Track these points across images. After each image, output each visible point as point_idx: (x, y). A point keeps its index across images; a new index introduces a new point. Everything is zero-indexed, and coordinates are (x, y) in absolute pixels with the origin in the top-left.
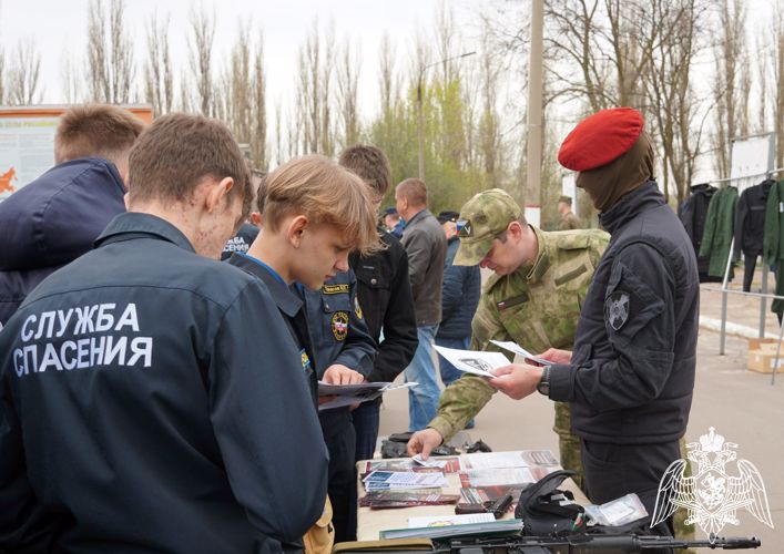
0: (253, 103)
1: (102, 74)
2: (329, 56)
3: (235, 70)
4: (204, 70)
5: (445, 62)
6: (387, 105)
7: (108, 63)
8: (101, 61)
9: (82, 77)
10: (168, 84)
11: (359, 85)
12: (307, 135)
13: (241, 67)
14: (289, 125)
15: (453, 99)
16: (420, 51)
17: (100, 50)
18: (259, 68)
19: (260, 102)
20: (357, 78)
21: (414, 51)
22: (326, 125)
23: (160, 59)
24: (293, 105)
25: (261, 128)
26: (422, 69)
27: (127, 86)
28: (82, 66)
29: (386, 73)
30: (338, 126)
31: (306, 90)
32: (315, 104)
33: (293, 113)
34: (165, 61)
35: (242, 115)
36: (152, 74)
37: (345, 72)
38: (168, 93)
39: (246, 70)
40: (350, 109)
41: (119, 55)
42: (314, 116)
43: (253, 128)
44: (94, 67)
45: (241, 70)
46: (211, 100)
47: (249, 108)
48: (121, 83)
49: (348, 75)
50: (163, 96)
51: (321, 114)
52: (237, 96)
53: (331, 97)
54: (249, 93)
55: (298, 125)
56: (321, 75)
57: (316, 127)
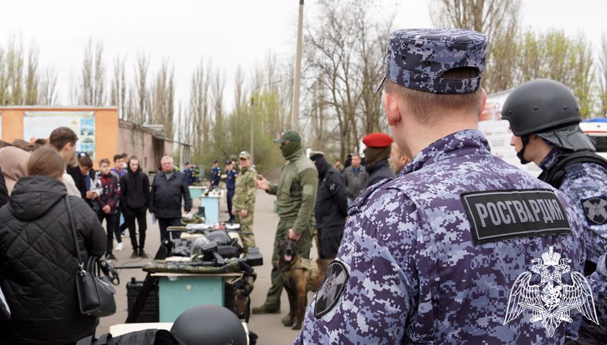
0: (167, 102)
1: (89, 85)
2: (208, 78)
4: (142, 84)
5: (270, 84)
6: (238, 105)
7: (93, 80)
8: (89, 78)
9: (79, 86)
10: (123, 90)
11: (224, 91)
12: (195, 119)
13: (162, 83)
14: (185, 113)
15: (272, 102)
16: (257, 76)
17: (89, 72)
18: (171, 83)
19: (171, 102)
20: (223, 89)
21: (254, 76)
22: (205, 115)
23: (120, 78)
24: (188, 103)
25: (171, 115)
26: (258, 87)
27: (101, 92)
28: (79, 81)
29: (239, 88)
30: (212, 115)
31: (195, 96)
32: (200, 103)
33: (188, 107)
34: (123, 79)
35: (161, 108)
36: (116, 86)
37: (216, 87)
38: (123, 95)
39: (164, 85)
40: (219, 106)
41: (98, 76)
42: (199, 110)
43: (166, 116)
44: (85, 82)
46: (145, 99)
47: (164, 104)
48: (98, 90)
49: (218, 88)
50: (120, 97)
51: (203, 109)
52: (158, 98)
53: (209, 100)
54: (165, 97)
55: (190, 114)
56: (203, 88)
57: (200, 115)
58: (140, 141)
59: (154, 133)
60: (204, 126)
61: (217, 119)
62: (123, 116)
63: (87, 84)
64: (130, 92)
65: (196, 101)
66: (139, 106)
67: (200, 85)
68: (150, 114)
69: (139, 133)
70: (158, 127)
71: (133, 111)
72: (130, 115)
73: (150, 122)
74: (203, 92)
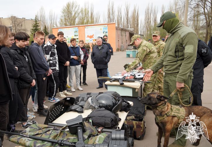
0: (136, 21)
1: (110, 17)
2: (151, 11)
3: (133, 15)
4: (127, 15)
5: (175, 9)
7: (111, 15)
8: (110, 15)
9: (106, 18)
10: (121, 18)
11: (157, 16)
12: (146, 26)
14: (143, 24)
17: (110, 13)
18: (138, 14)
19: (138, 20)
20: (157, 14)
22: (150, 24)
23: (120, 14)
24: (144, 20)
25: (138, 25)
27: (114, 19)
28: (106, 16)
30: (152, 24)
31: (146, 17)
32: (148, 20)
33: (144, 22)
34: (121, 14)
35: (134, 23)
36: (118, 16)
37: (154, 13)
38: (121, 20)
40: (155, 20)
41: (113, 13)
42: (148, 22)
43: (136, 25)
44: (108, 16)
45: (134, 14)
46: (128, 20)
47: (135, 21)
48: (113, 18)
49: (155, 14)
50: (120, 21)
51: (149, 22)
52: (133, 20)
53: (151, 18)
54: (135, 19)
55: (145, 24)
56: (149, 14)
57: (148, 25)
58: (124, 34)
59: (130, 31)
60: (149, 28)
61: (154, 25)
62: (121, 27)
63: (109, 17)
64: (124, 18)
65: (147, 19)
66: (126, 23)
67: (148, 13)
68: (130, 25)
69: (124, 32)
70: (132, 29)
71: (125, 25)
72: (123, 26)
73: (131, 28)
74: (149, 16)
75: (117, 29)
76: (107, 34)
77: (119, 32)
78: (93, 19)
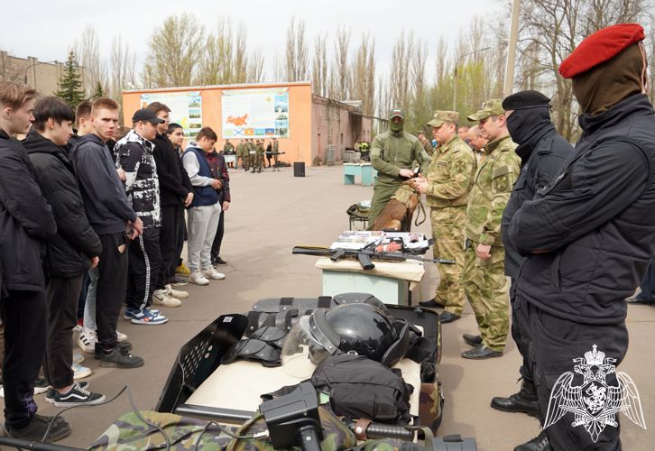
0: (367, 79)
1: (292, 65)
2: (409, 52)
3: (359, 62)
4: (343, 62)
5: (475, 53)
6: (440, 78)
7: (296, 60)
8: (292, 59)
9: (283, 67)
10: (325, 69)
12: (396, 96)
13: (362, 60)
14: (386, 90)
15: (478, 74)
16: (461, 48)
17: (292, 54)
18: (372, 60)
19: (371, 78)
20: (424, 63)
21: (458, 47)
22: (406, 90)
23: (321, 57)
24: (389, 79)
25: (371, 92)
26: (462, 58)
27: (304, 72)
28: (283, 62)
29: (441, 61)
30: (412, 89)
31: (395, 71)
32: (401, 78)
33: (388, 84)
34: (324, 57)
35: (361, 86)
36: (317, 65)
37: (417, 60)
38: (325, 75)
39: (365, 61)
40: (420, 80)
41: (301, 55)
42: (400, 85)
43: (366, 92)
44: (289, 62)
45: (362, 62)
46: (345, 78)
47: (365, 81)
48: (301, 70)
49: (419, 62)
50: (322, 76)
51: (403, 84)
52: (359, 76)
53: (409, 74)
54: (366, 75)
55: (391, 90)
56: (404, 62)
57: (400, 91)
58: (336, 117)
59: (351, 109)
60: (405, 102)
61: (418, 93)
62: (325, 95)
63: (290, 65)
64: (332, 70)
65: (396, 76)
66: (339, 84)
67: (401, 60)
68: (351, 92)
69: (335, 110)
70: (356, 104)
71: (335, 89)
72: (330, 94)
73: (351, 99)
74: (404, 67)
75: (316, 100)
76: (286, 114)
77: (322, 109)
78: (244, 70)
